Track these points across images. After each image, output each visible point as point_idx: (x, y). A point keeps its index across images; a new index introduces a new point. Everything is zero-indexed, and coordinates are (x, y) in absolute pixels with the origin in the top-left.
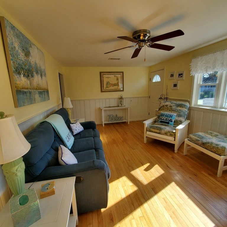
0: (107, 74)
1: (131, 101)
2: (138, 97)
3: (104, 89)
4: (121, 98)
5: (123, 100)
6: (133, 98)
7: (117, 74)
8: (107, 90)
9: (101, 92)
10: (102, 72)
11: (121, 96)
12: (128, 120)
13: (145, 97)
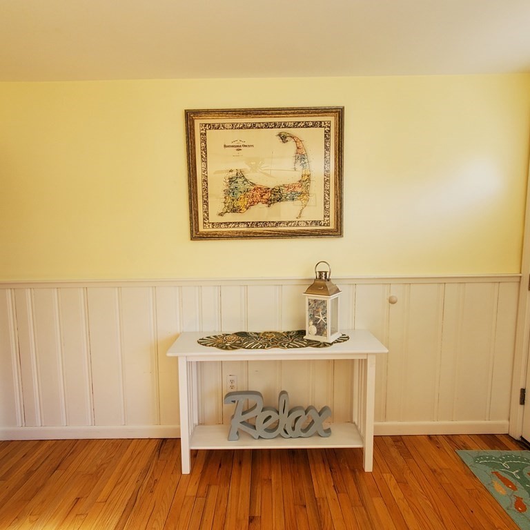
0: (234, 126)
1: (392, 302)
2: (443, 281)
3: (214, 218)
4: (321, 284)
5: (329, 300)
6: (408, 282)
7: (296, 125)
8: (227, 224)
9: (193, 238)
10: (197, 113)
11: (322, 268)
12: (362, 439)
13: (497, 280)
